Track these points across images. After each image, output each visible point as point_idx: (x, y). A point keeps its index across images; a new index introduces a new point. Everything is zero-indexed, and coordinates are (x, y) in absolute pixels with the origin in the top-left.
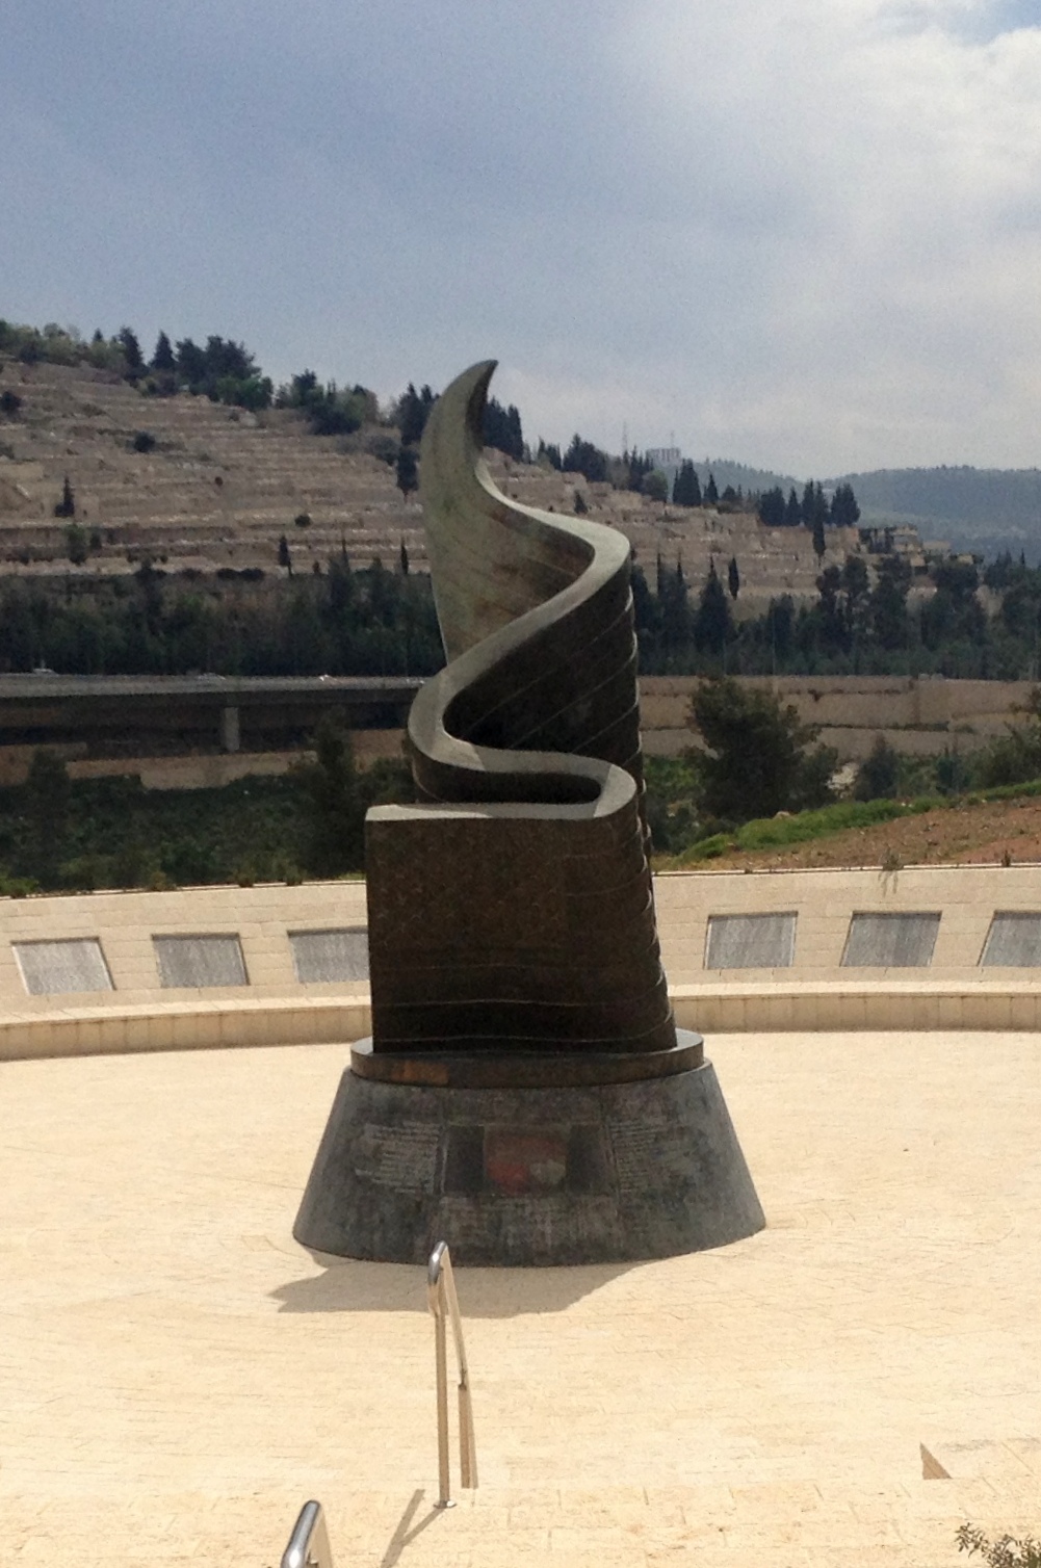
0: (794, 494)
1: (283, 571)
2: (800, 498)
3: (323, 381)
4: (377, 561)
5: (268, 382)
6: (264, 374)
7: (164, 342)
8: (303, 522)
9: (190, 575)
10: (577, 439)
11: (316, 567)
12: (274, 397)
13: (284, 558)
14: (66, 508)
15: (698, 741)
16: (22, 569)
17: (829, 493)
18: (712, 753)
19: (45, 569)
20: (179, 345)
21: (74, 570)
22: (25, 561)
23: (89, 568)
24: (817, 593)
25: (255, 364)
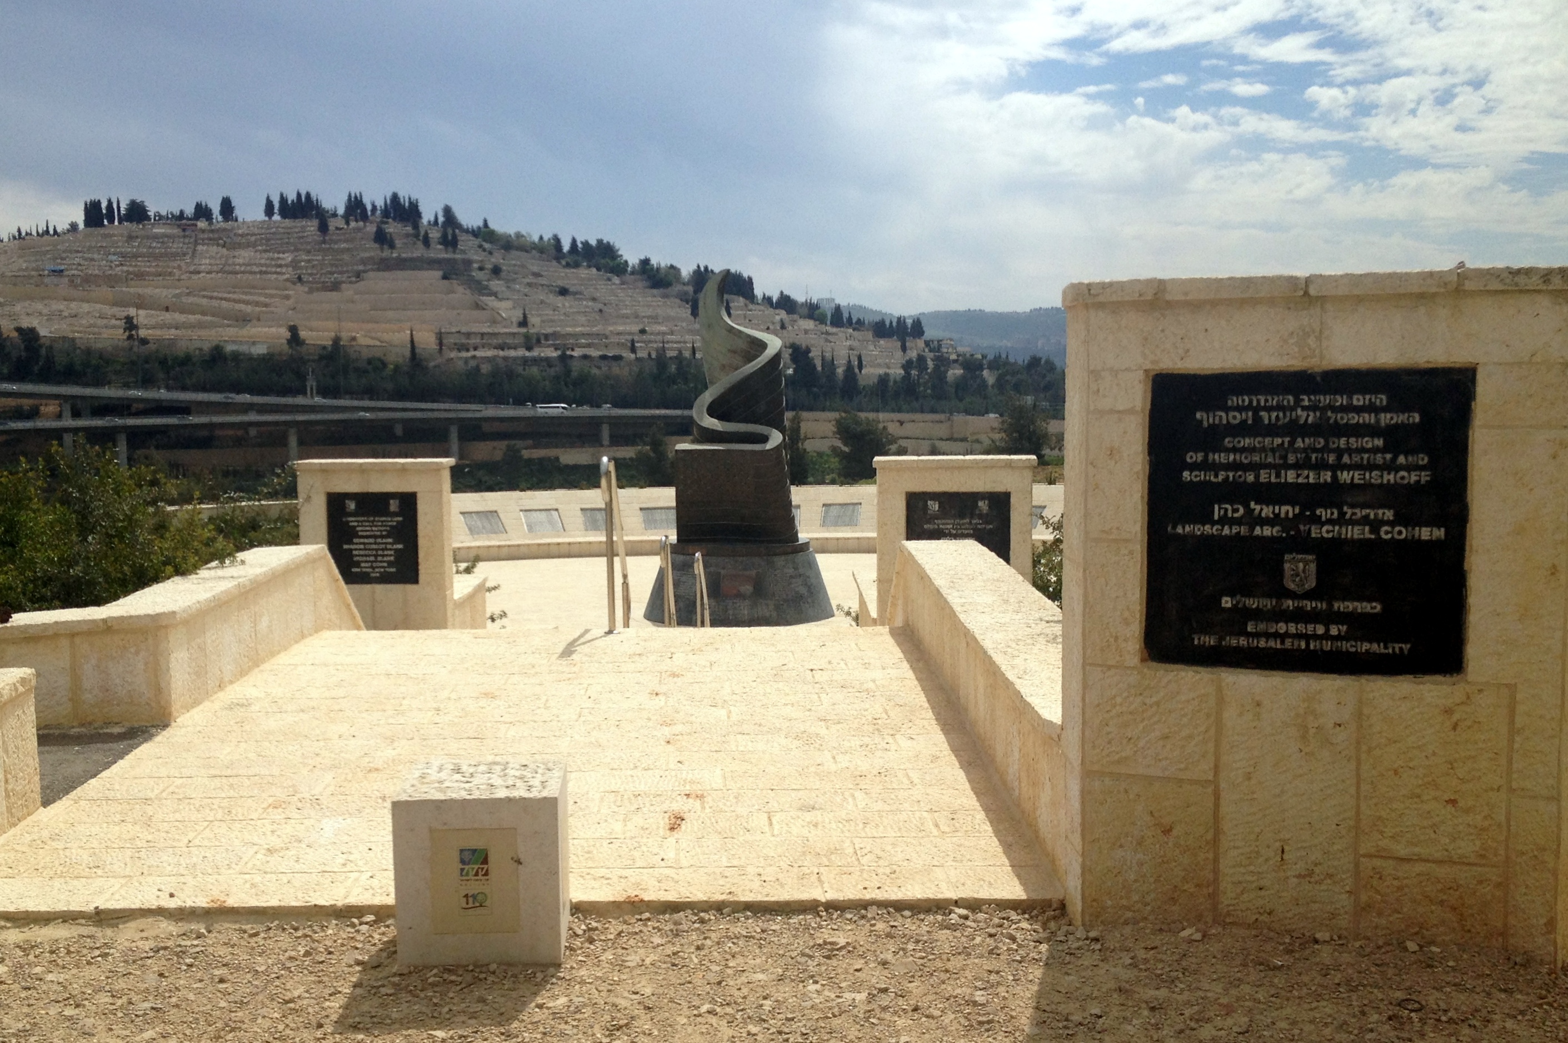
0: (891, 323)
1: (633, 356)
2: (894, 324)
3: (654, 262)
4: (680, 352)
5: (626, 262)
6: (624, 258)
7: (574, 241)
8: (643, 332)
9: (585, 357)
10: (782, 292)
11: (649, 355)
12: (629, 269)
13: (633, 350)
14: (524, 323)
15: (839, 444)
16: (501, 353)
17: (909, 322)
18: (846, 449)
19: (512, 353)
20: (582, 243)
21: (528, 354)
22: (503, 349)
23: (535, 353)
24: (903, 372)
25: (620, 253)
